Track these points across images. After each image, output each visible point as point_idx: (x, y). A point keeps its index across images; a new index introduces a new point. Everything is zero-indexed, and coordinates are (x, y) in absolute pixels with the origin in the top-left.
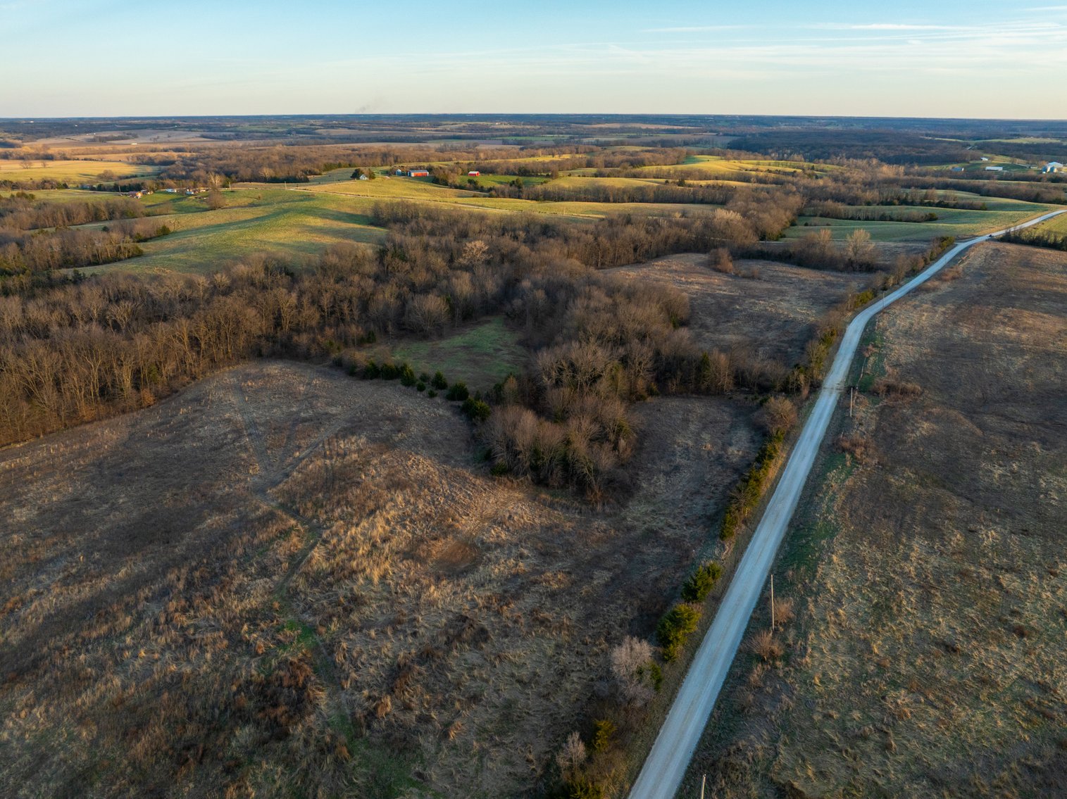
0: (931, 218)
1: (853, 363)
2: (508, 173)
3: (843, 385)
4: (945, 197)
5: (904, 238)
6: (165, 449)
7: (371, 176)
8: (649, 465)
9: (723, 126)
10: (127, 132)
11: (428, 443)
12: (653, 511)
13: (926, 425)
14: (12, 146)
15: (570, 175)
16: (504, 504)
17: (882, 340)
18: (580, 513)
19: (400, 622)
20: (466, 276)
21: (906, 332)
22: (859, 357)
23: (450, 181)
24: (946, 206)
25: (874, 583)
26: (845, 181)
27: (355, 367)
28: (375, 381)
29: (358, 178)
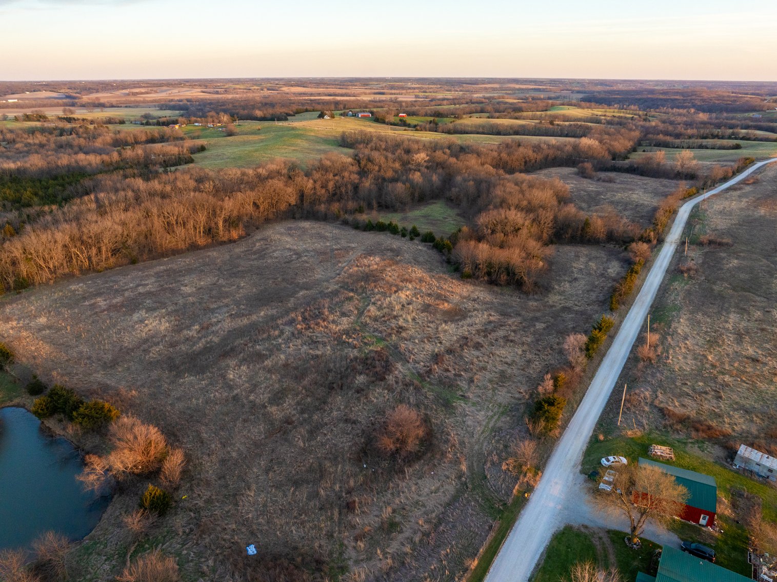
0: (737, 147)
1: (684, 229)
2: (426, 115)
3: (678, 241)
4: (747, 134)
5: (717, 160)
6: (255, 262)
7: (332, 117)
8: (558, 278)
9: (576, 87)
10: (150, 89)
11: (417, 262)
12: (565, 299)
13: (736, 261)
14: (74, 98)
15: (470, 117)
16: (472, 292)
17: (704, 216)
18: (520, 298)
19: (431, 338)
20: (418, 174)
21: (721, 212)
22: (689, 224)
23: (387, 120)
24: (749, 139)
25: (707, 332)
26: (672, 123)
27: (358, 224)
28: (372, 232)
29: (323, 118)
